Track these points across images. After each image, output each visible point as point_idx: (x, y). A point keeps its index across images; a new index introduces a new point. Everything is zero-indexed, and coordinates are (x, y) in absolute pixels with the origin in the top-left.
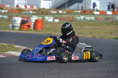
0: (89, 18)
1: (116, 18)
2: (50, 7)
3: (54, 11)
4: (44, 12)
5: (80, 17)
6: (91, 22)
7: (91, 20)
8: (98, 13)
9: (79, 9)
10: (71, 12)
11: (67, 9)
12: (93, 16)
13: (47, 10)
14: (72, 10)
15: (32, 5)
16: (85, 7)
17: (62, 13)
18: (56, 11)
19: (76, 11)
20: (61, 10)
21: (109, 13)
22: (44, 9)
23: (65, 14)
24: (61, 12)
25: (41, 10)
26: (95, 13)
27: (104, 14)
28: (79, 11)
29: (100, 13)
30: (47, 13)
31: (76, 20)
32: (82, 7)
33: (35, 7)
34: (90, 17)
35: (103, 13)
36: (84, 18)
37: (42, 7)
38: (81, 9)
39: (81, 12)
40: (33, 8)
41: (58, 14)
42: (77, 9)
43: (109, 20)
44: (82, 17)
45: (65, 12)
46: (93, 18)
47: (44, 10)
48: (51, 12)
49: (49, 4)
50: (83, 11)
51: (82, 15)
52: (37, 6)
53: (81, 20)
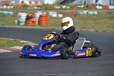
0: (91, 13)
2: (54, 3)
3: (58, 7)
4: (48, 7)
5: (83, 12)
6: (94, 17)
7: (94, 15)
8: (101, 7)
9: (82, 4)
10: (74, 7)
11: (71, 4)
12: (96, 11)
13: (51, 5)
14: (76, 5)
15: (36, 1)
16: (88, 2)
17: (66, 8)
18: (59, 6)
19: (79, 6)
20: (64, 5)
21: (112, 7)
22: (48, 4)
23: (68, 9)
24: (64, 7)
25: (45, 6)
26: (98, 7)
27: (107, 8)
28: (82, 6)
29: (103, 7)
30: (51, 9)
31: (79, 14)
32: (85, 2)
33: (39, 3)
34: (93, 11)
35: (105, 7)
36: (87, 13)
37: (46, 3)
38: (84, 3)
39: (84, 7)
40: (37, 3)
41: (62, 9)
42: (80, 4)
43: (111, 14)
44: (85, 12)
45: (68, 7)
46: (96, 13)
47: (48, 6)
48: (55, 7)
50: (86, 6)
51: (85, 10)
52: (42, 2)
53: (84, 15)
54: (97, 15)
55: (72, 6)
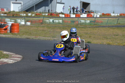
0: (57, 21)
1: (80, 21)
2: (19, 10)
3: (23, 14)
4: (14, 14)
5: (49, 20)
6: (59, 25)
7: (59, 23)
8: (63, 16)
9: (46, 12)
10: (39, 14)
11: (36, 12)
13: (17, 12)
14: (40, 13)
15: (2, 8)
16: (52, 10)
18: (25, 14)
19: (44, 14)
20: (29, 13)
21: (73, 16)
22: (14, 11)
23: (34, 17)
24: (30, 14)
25: (11, 13)
26: (61, 15)
27: (69, 17)
28: (47, 14)
29: (65, 16)
30: (17, 16)
31: (45, 22)
32: (49, 10)
35: (67, 16)
36: (53, 21)
37: (12, 10)
38: (48, 12)
40: (4, 10)
41: (27, 16)
42: (44, 12)
43: (75, 23)
44: (51, 20)
45: (33, 15)
46: (61, 21)
48: (21, 14)
49: (19, 7)
50: (50, 14)
51: (50, 18)
52: (7, 9)
53: (50, 23)
54: (62, 24)
55: (37, 13)
